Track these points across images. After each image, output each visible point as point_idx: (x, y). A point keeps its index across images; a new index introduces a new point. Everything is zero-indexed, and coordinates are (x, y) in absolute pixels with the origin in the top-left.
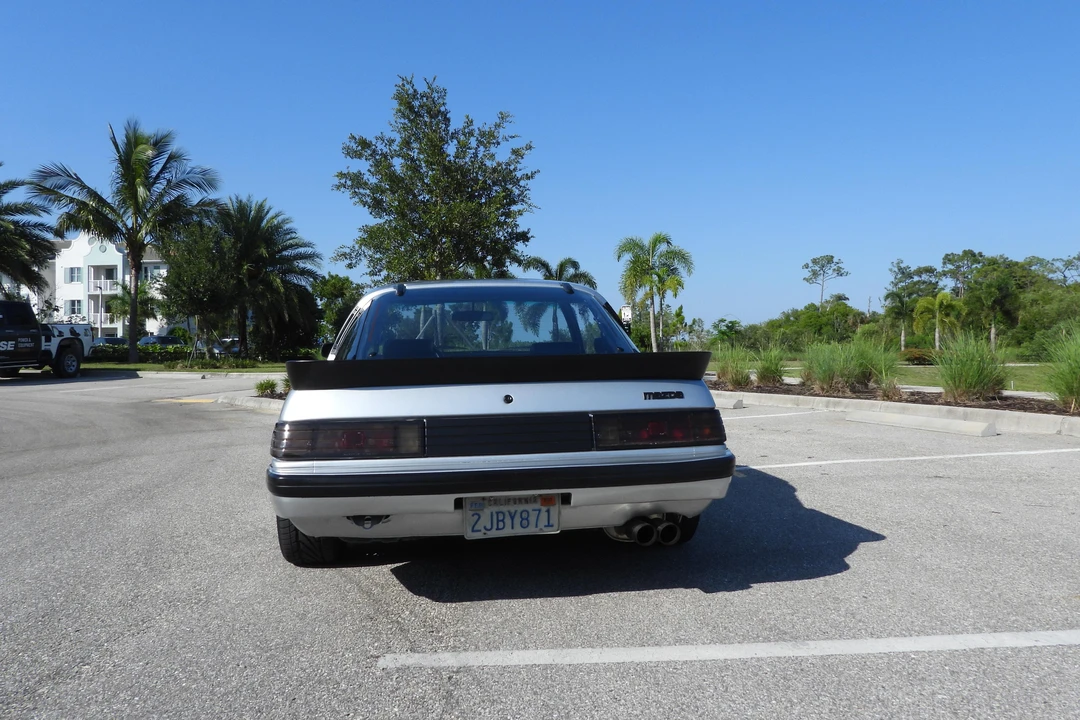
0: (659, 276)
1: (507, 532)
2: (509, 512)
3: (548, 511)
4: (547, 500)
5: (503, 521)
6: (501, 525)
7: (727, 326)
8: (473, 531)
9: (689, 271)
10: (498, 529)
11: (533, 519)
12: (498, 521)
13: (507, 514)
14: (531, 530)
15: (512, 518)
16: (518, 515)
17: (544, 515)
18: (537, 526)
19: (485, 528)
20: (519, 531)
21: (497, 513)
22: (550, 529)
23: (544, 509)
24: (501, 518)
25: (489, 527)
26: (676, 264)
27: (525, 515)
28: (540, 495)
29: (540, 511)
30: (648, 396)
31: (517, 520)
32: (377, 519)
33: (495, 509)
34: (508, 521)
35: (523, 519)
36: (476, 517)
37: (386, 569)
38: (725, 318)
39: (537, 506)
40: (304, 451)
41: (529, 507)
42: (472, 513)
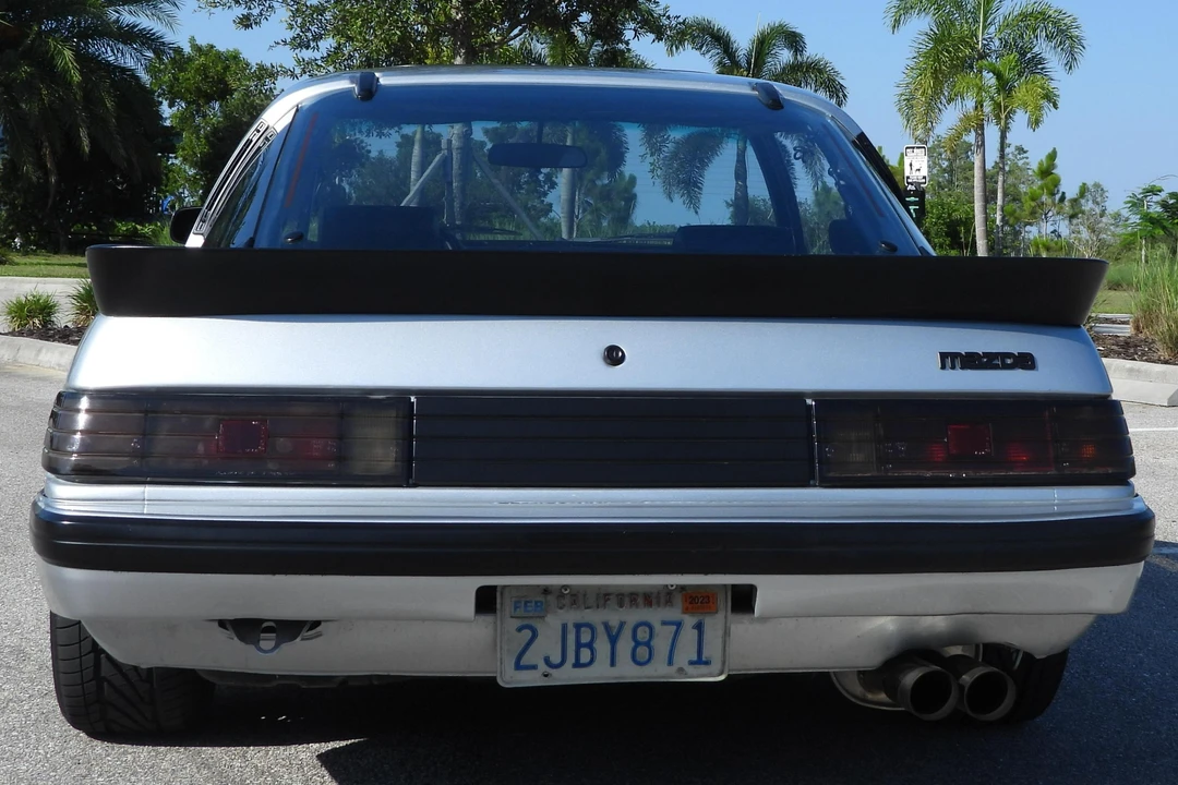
0: (999, 76)
1: (600, 672)
2: (607, 626)
3: (699, 627)
4: (698, 601)
5: (590, 646)
6: (585, 655)
7: (1164, 205)
8: (518, 666)
9: (1069, 66)
10: (577, 664)
11: (661, 644)
12: (579, 646)
13: (601, 630)
14: (658, 671)
15: (613, 640)
16: (627, 633)
17: (688, 636)
18: (670, 662)
19: (547, 661)
20: (628, 672)
21: (578, 627)
22: (703, 669)
23: (689, 621)
24: (585, 638)
25: (556, 659)
26: (1042, 47)
27: (643, 634)
28: (682, 588)
29: (679, 625)
30: (949, 360)
31: (625, 646)
32: (289, 629)
33: (572, 616)
34: (602, 646)
35: (638, 644)
36: (527, 634)
37: (308, 753)
38: (1158, 184)
39: (674, 613)
40: (122, 462)
41: (655, 616)
42: (518, 623)
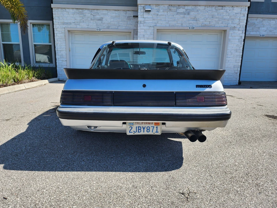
1: (142, 133)
2: (143, 127)
3: (157, 127)
4: (157, 124)
5: (140, 129)
6: (140, 131)
8: (130, 132)
10: (138, 132)
11: (151, 129)
12: (139, 129)
13: (142, 128)
14: (151, 133)
15: (144, 129)
17: (155, 128)
18: (152, 132)
19: (134, 131)
20: (146, 133)
21: (138, 127)
22: (157, 133)
23: (155, 126)
24: (140, 128)
25: (135, 131)
27: (148, 128)
29: (154, 127)
33: (138, 125)
34: (142, 129)
35: (147, 129)
36: (131, 128)
39: (153, 125)
41: (150, 126)
42: (130, 126)
